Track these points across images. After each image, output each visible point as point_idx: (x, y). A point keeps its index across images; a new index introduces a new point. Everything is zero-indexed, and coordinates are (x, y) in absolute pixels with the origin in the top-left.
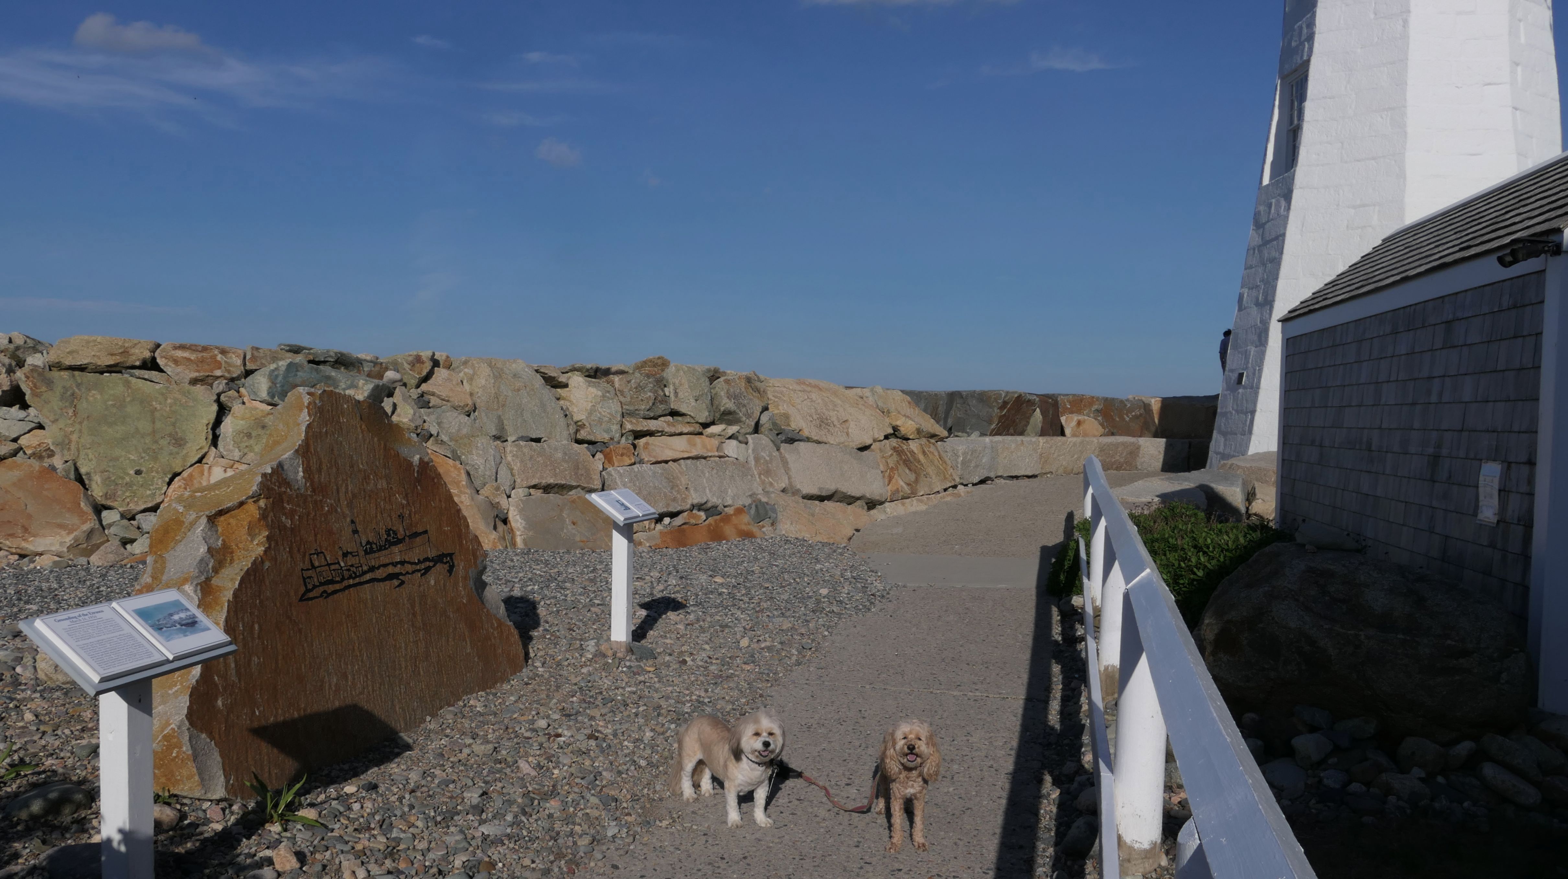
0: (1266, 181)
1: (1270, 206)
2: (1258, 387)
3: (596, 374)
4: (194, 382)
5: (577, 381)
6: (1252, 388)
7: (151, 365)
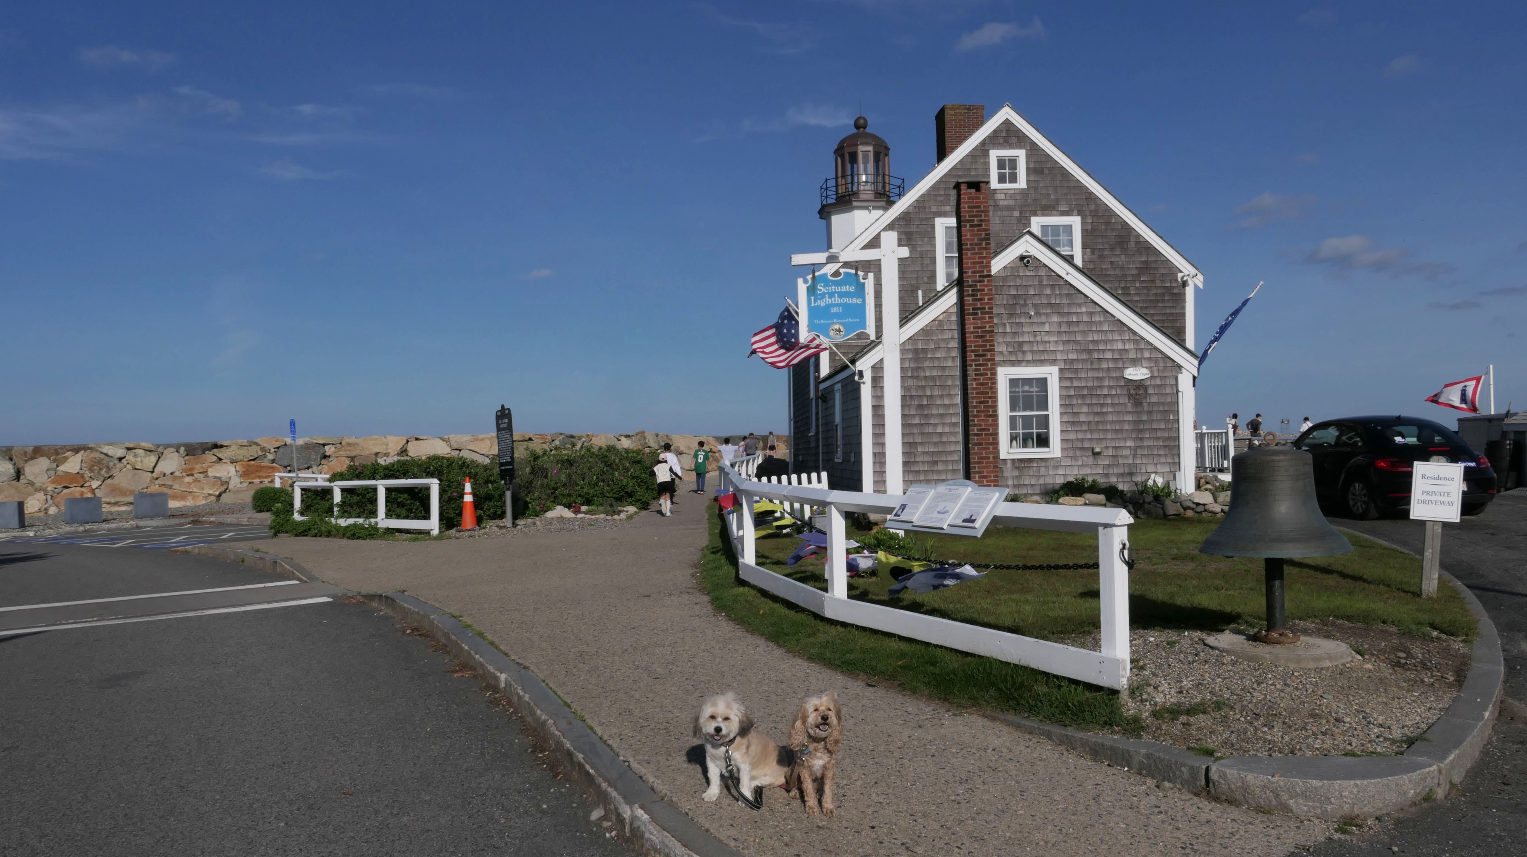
3: (627, 436)
4: (542, 443)
5: (623, 439)
7: (530, 439)
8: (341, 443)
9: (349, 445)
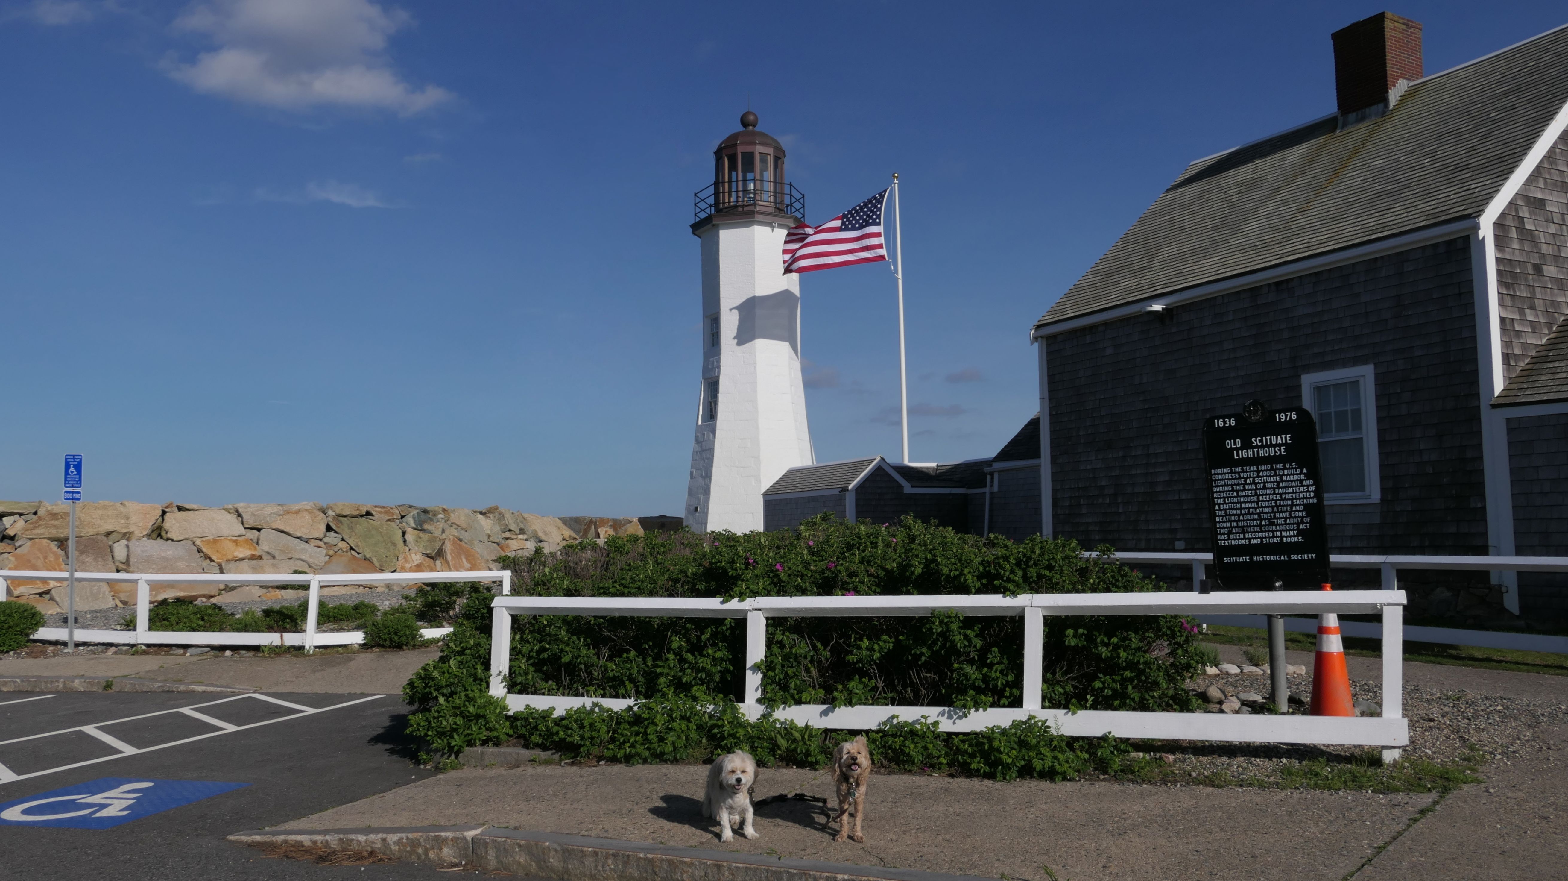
0: (700, 423)
1: (704, 434)
2: (707, 513)
4: (387, 521)
6: (704, 513)
7: (369, 514)
8: (35, 513)
9: (54, 516)
